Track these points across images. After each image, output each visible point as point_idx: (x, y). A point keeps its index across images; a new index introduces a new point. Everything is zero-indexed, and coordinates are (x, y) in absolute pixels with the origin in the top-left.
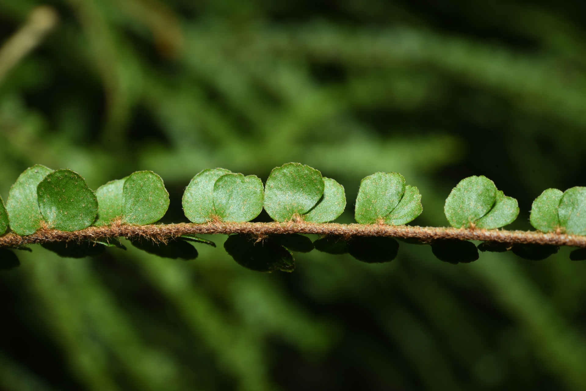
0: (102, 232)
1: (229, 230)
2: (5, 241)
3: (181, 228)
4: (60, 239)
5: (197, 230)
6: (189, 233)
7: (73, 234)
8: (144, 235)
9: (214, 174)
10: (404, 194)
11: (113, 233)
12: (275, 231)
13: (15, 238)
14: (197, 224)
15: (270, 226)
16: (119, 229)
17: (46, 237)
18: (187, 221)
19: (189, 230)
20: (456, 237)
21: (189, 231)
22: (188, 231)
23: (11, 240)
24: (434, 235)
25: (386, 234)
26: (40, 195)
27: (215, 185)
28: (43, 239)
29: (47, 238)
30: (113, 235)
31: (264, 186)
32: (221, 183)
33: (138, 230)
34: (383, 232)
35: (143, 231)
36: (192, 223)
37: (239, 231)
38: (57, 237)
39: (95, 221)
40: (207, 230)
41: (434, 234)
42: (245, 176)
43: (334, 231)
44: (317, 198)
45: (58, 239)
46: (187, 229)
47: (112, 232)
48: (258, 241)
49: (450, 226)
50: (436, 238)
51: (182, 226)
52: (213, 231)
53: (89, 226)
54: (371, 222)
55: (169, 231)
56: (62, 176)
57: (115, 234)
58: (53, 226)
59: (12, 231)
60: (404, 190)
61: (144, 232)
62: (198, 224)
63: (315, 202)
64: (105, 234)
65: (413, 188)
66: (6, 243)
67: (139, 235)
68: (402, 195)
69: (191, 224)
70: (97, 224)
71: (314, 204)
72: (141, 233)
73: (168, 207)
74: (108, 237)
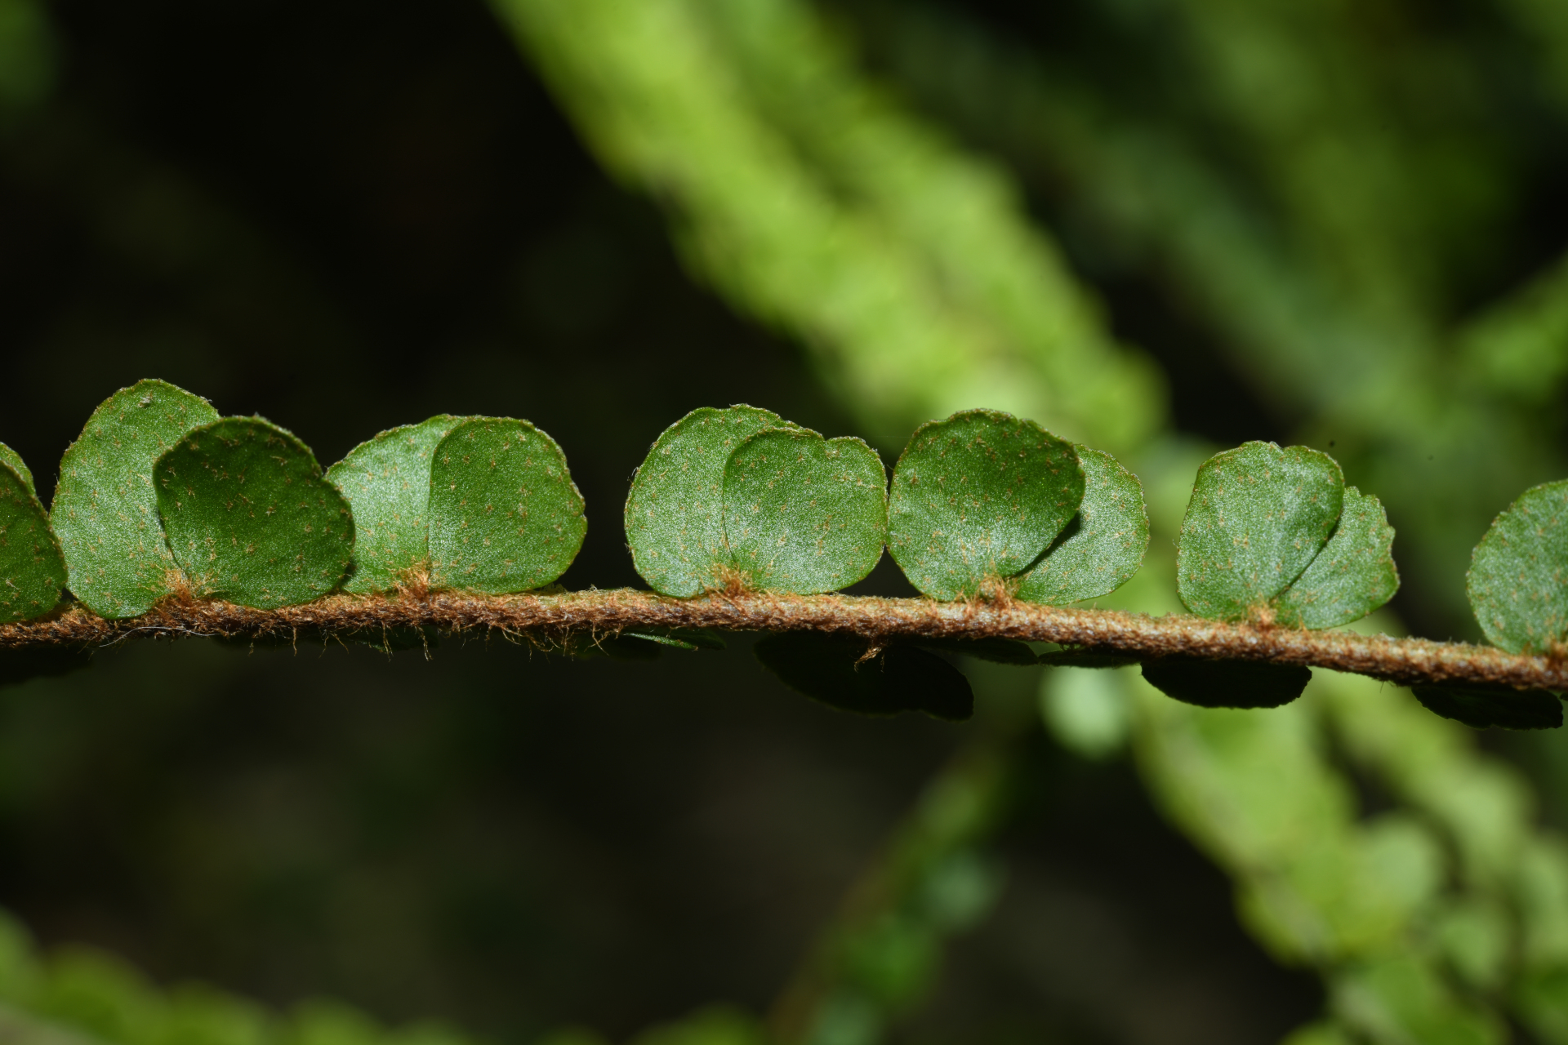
0: (368, 615)
1: (777, 622)
2: (56, 632)
3: (624, 609)
4: (231, 631)
5: (676, 617)
6: (649, 624)
7: (272, 617)
8: (503, 626)
9: (726, 424)
10: (1339, 520)
11: (404, 616)
12: (925, 631)
13: (86, 625)
14: (675, 601)
15: (905, 611)
16: (423, 607)
17: (188, 622)
18: (640, 585)
19: (648, 617)
20: (1504, 681)
21: (648, 621)
22: (644, 619)
23: (74, 628)
24: (1434, 671)
25: (1279, 658)
26: (164, 488)
27: (731, 463)
28: (177, 628)
29: (189, 626)
30: (403, 624)
31: (890, 476)
32: (748, 458)
33: (483, 612)
34: (1271, 651)
35: (501, 614)
36: (659, 594)
37: (809, 626)
38: (222, 626)
39: (346, 580)
40: (705, 620)
41: (1432, 668)
42: (827, 438)
43: (1114, 639)
44: (1059, 522)
45: (224, 629)
46: (643, 615)
47: (400, 616)
48: (867, 656)
49: (1486, 643)
50: (1436, 680)
51: (627, 602)
52: (727, 622)
53: (326, 594)
54: (1231, 614)
55: (584, 618)
56: (236, 437)
57: (409, 621)
58: (208, 591)
59: (77, 600)
60: (1338, 507)
61: (503, 619)
62: (679, 599)
63: (1052, 535)
64: (378, 622)
65: (1369, 499)
66: (57, 637)
67: (487, 626)
68: (1331, 527)
69: (654, 598)
70: (350, 586)
71: (1049, 542)
72: (494, 623)
73: (581, 541)
74: (387, 629)
